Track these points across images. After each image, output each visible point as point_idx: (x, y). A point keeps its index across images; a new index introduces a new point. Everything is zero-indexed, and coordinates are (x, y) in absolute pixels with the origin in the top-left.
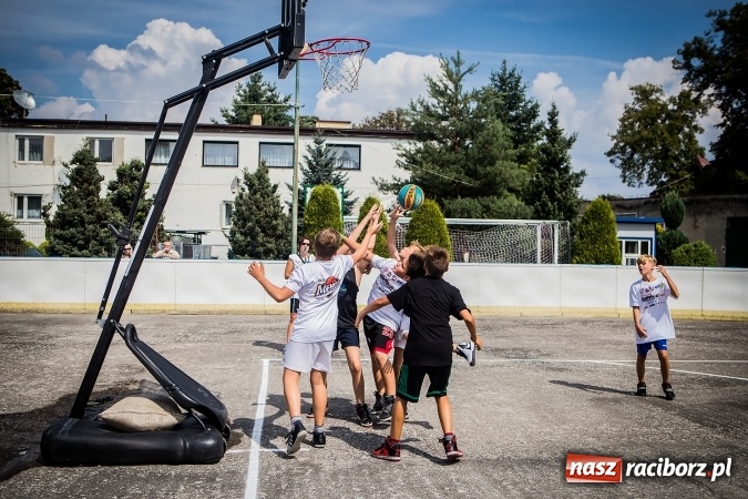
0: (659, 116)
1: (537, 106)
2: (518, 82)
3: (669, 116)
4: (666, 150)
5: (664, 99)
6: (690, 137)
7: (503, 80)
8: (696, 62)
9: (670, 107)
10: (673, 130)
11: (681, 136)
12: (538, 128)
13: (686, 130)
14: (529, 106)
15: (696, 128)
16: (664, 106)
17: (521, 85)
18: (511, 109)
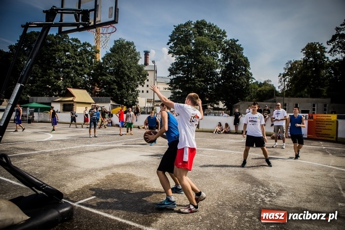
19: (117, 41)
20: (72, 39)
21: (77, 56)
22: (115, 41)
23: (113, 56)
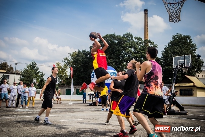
0: (60, 69)
1: (39, 68)
2: (35, 64)
3: (62, 69)
4: (61, 75)
5: (61, 66)
6: (66, 73)
7: (33, 63)
8: (66, 61)
9: (62, 67)
10: (63, 72)
11: (64, 73)
12: (39, 72)
13: (65, 71)
14: (37, 68)
15: (67, 71)
16: (61, 67)
17: (36, 64)
18: (34, 68)
19: (176, 36)
20: (135, 38)
21: (141, 50)
22: (173, 37)
23: (176, 49)
